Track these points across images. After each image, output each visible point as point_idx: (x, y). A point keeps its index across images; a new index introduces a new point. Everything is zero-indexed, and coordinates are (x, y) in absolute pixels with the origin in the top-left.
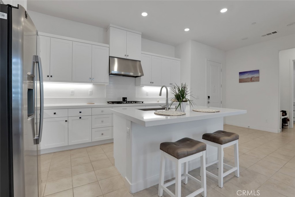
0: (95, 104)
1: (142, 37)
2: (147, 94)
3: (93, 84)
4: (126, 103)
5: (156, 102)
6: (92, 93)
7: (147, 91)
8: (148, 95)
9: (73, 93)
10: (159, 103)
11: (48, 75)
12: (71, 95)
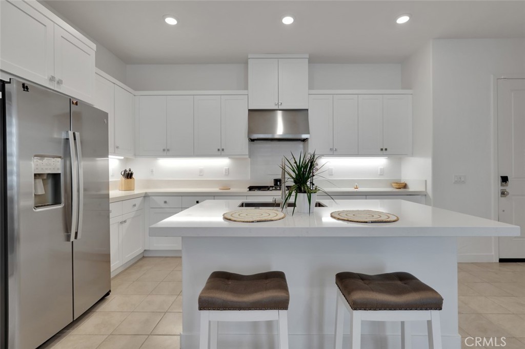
0: (232, 190)
1: (309, 62)
2: (331, 173)
3: (229, 158)
4: (274, 190)
5: (352, 189)
6: (228, 172)
7: (330, 167)
8: (332, 175)
9: (201, 172)
10: (357, 192)
11: (164, 148)
12: (200, 175)
